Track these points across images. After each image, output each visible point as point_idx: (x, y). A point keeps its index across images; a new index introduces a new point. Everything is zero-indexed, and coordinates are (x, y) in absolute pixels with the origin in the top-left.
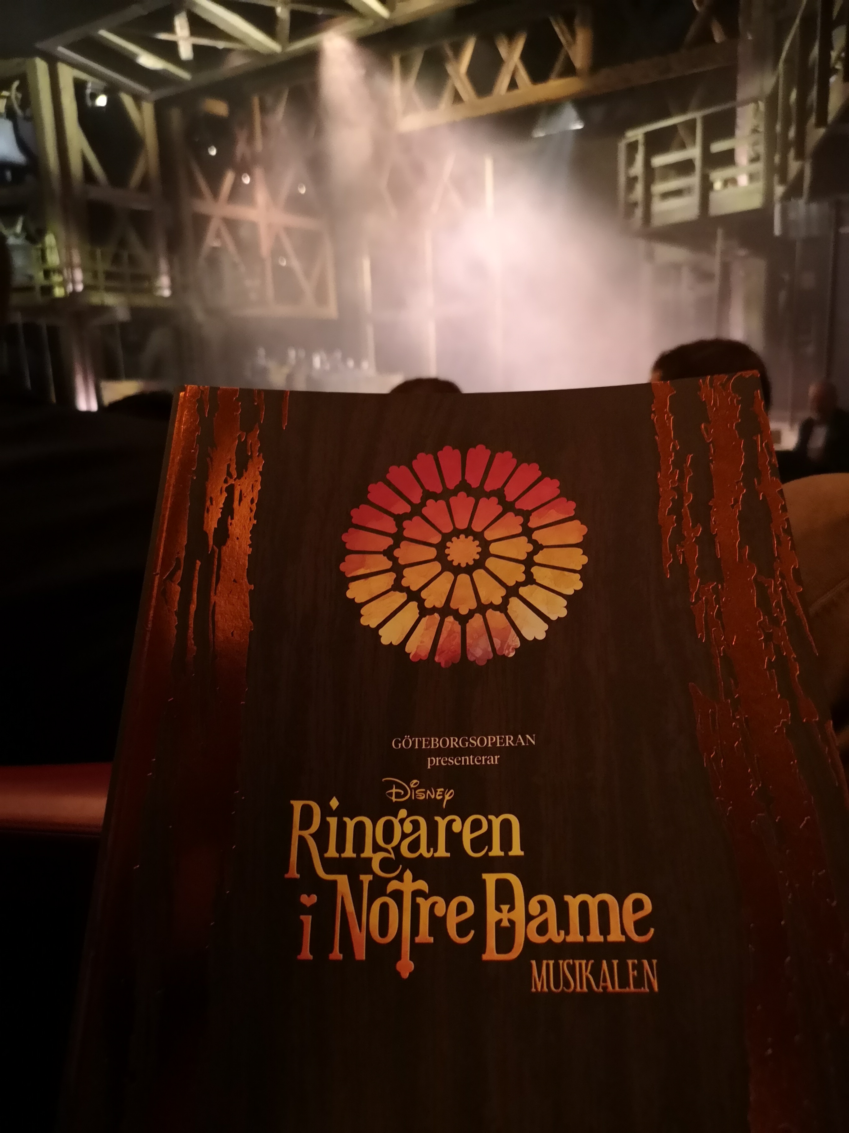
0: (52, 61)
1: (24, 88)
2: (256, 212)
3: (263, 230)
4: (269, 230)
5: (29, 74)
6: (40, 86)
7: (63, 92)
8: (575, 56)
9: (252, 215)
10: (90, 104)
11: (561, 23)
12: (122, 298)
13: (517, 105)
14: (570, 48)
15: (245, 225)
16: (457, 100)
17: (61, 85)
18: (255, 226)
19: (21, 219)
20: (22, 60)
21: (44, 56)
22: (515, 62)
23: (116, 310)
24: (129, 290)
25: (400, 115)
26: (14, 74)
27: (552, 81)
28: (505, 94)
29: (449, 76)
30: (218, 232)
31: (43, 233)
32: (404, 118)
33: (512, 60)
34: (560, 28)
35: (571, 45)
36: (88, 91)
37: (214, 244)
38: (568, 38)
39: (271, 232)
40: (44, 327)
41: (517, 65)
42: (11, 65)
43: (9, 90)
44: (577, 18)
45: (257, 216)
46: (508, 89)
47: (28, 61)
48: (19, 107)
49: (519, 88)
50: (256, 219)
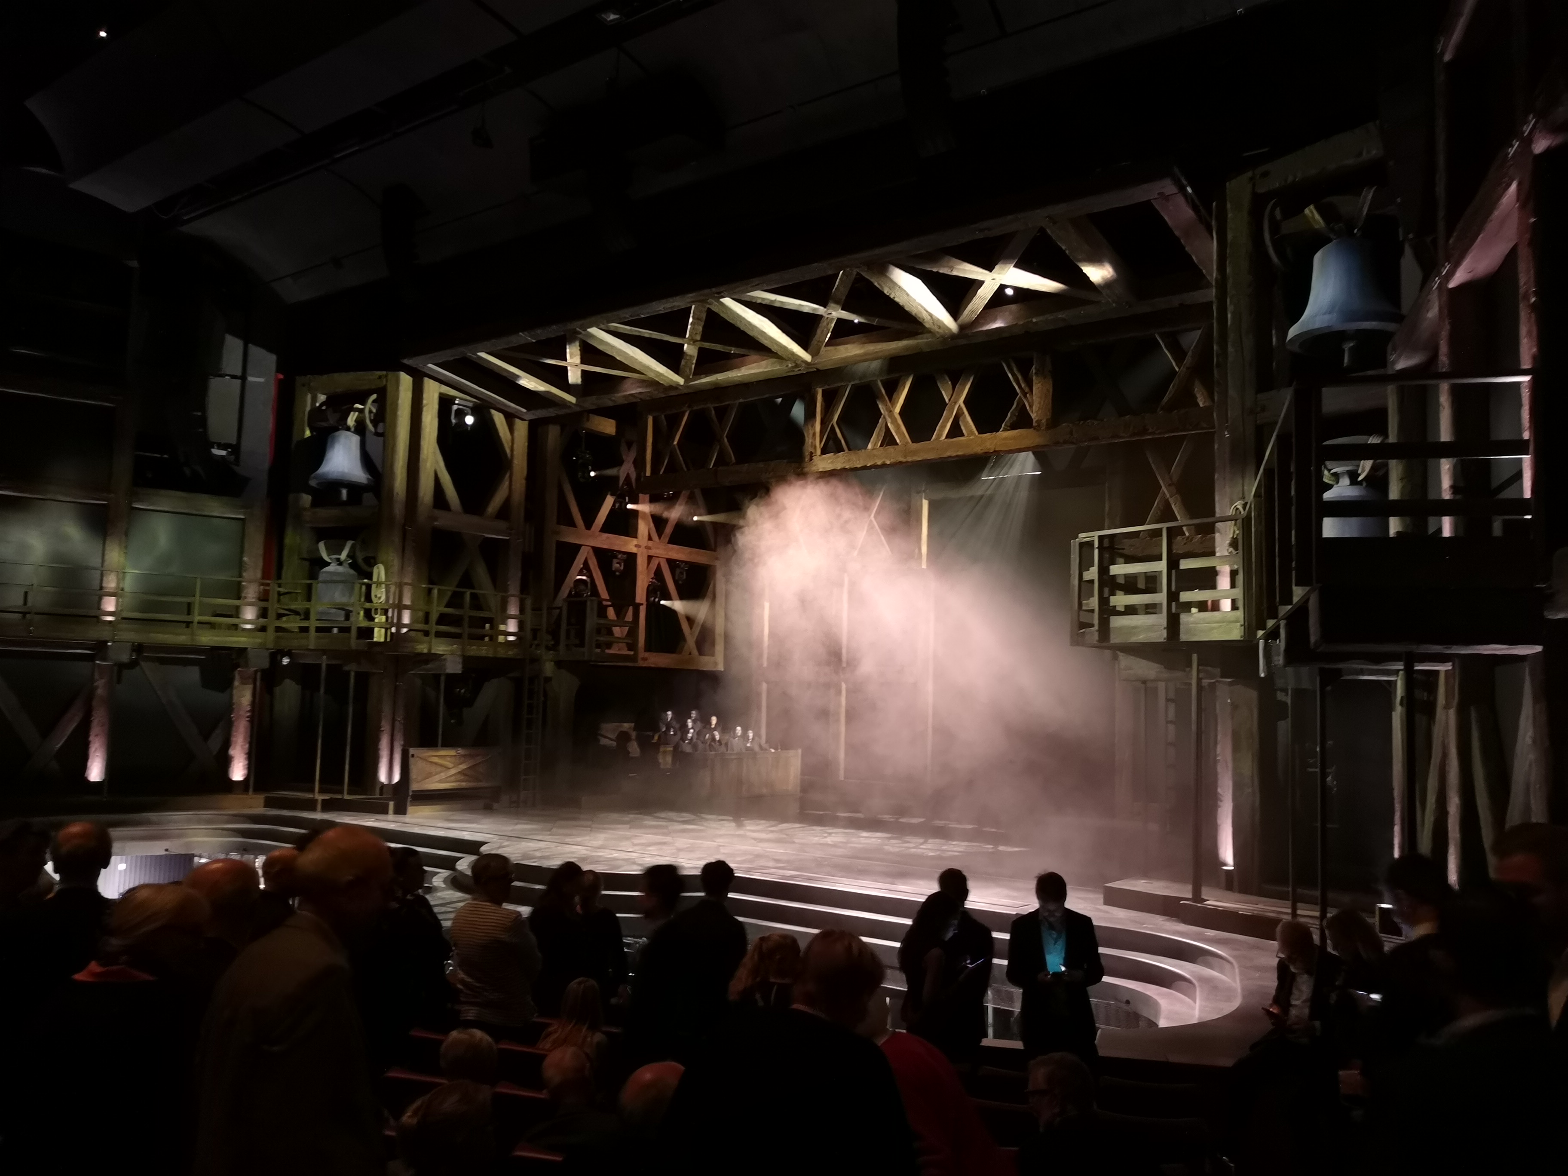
0: (418, 377)
1: (381, 402)
2: (635, 542)
3: (641, 562)
4: (649, 563)
5: (389, 389)
6: (400, 401)
7: (425, 409)
8: (1031, 406)
9: (630, 545)
10: (454, 421)
11: (1015, 369)
12: (455, 646)
13: (960, 453)
14: (1025, 396)
15: (620, 556)
16: (889, 440)
17: (425, 402)
18: (631, 558)
19: (349, 544)
20: (384, 373)
21: (410, 371)
22: (959, 406)
23: (445, 659)
24: (466, 636)
25: (819, 451)
26: (373, 387)
27: (1003, 431)
28: (946, 440)
29: (881, 414)
30: (586, 563)
31: (371, 562)
32: (824, 456)
33: (955, 403)
34: (1013, 375)
35: (1026, 393)
36: (455, 407)
37: (579, 577)
38: (1023, 385)
39: (651, 565)
40: (353, 674)
41: (961, 409)
42: (372, 378)
43: (363, 403)
44: (1034, 366)
45: (636, 546)
46: (950, 435)
47: (391, 375)
48: (371, 421)
49: (963, 435)
50: (634, 550)
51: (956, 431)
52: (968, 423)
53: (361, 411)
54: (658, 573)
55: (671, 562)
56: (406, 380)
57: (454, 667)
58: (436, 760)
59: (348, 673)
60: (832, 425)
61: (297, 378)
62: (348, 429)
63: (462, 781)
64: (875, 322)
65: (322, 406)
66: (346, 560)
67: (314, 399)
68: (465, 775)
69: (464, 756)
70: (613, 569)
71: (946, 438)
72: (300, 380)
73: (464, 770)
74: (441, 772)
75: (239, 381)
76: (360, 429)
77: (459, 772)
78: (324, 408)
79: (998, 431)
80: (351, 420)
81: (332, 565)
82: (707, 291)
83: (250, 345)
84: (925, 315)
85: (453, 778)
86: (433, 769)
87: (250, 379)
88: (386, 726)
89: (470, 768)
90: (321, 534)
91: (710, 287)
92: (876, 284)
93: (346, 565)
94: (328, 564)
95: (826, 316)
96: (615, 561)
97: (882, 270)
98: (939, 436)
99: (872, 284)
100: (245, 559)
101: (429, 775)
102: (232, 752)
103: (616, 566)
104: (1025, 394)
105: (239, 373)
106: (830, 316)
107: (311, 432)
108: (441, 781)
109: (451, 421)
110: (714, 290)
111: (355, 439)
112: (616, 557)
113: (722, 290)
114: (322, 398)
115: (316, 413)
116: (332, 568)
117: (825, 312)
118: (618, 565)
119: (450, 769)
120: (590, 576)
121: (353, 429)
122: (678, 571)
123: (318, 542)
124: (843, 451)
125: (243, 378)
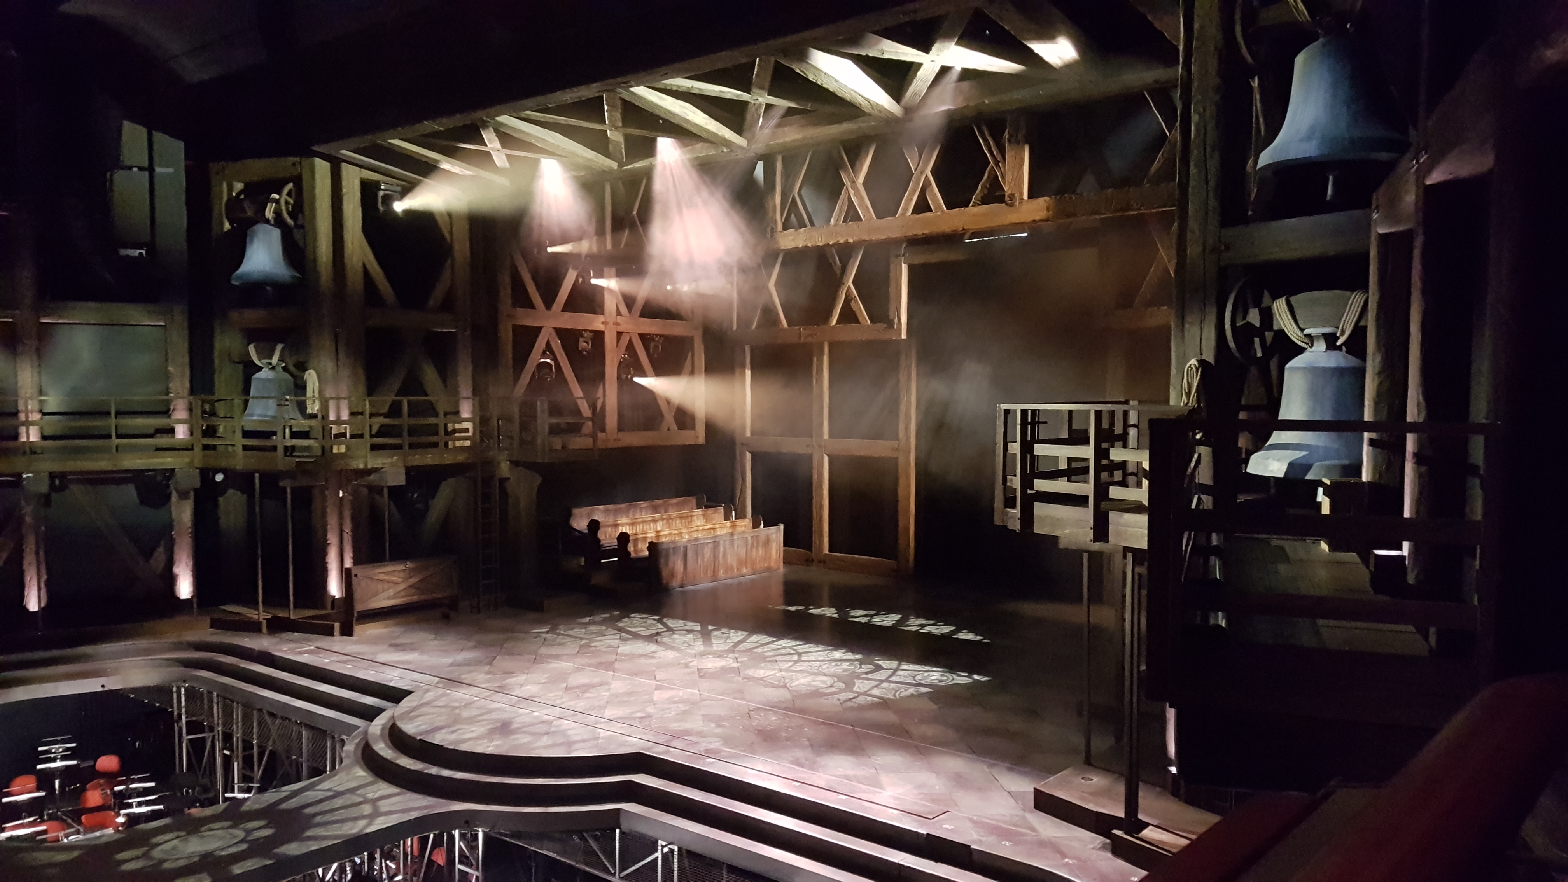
0: (336, 164)
1: (298, 192)
2: (601, 318)
3: (610, 340)
4: (618, 340)
5: (306, 176)
6: (317, 191)
7: (345, 199)
8: (1003, 177)
9: (597, 323)
10: (381, 208)
11: (986, 133)
12: (395, 458)
13: (926, 232)
14: (997, 165)
15: (586, 335)
16: (852, 215)
17: (344, 190)
18: (598, 337)
19: (279, 347)
20: (298, 159)
21: (325, 157)
22: (927, 176)
23: (385, 472)
24: (406, 447)
25: (780, 227)
26: (288, 175)
27: (973, 206)
28: (912, 216)
29: (844, 185)
30: (548, 344)
31: (302, 367)
32: (785, 232)
33: (922, 173)
34: (985, 140)
35: (999, 162)
36: (381, 193)
37: (542, 360)
38: (995, 153)
39: (621, 341)
40: (289, 490)
41: (929, 179)
42: (284, 165)
43: (279, 193)
44: (1007, 132)
45: (603, 323)
46: (916, 210)
47: (305, 162)
48: (289, 213)
49: (931, 210)
50: (601, 327)
51: (922, 206)
52: (935, 196)
53: (277, 202)
54: (630, 347)
55: (642, 336)
56: (322, 167)
57: (397, 478)
58: (382, 577)
59: (284, 489)
60: (794, 196)
61: (211, 165)
62: (267, 221)
63: (412, 595)
64: (809, 107)
65: (240, 195)
66: (277, 364)
67: (230, 188)
68: (417, 588)
69: (413, 570)
70: (580, 349)
71: (912, 213)
72: (214, 167)
73: (415, 583)
74: (389, 589)
75: (147, 173)
76: (279, 221)
77: (410, 586)
78: (242, 197)
79: (967, 206)
80: (269, 213)
81: (264, 370)
82: (611, 81)
83: (155, 133)
84: (860, 101)
85: (402, 594)
86: (380, 586)
87: (158, 170)
88: (333, 539)
89: (421, 581)
90: (252, 335)
91: (614, 77)
92: (798, 71)
93: (279, 369)
94: (260, 369)
95: (753, 102)
96: (581, 340)
97: (803, 57)
98: (906, 210)
99: (793, 70)
100: (170, 368)
101: (376, 594)
102: (176, 570)
103: (582, 344)
104: (997, 163)
105: (146, 164)
106: (757, 102)
107: (231, 224)
108: (389, 598)
109: (378, 209)
110: (619, 79)
111: (276, 233)
112: (582, 336)
113: (628, 80)
114: (239, 186)
115: (234, 204)
116: (264, 374)
117: (751, 98)
118: (585, 344)
119: (399, 584)
120: (555, 359)
121: (272, 222)
122: (652, 345)
123: (249, 344)
124: (806, 226)
125: (151, 169)
